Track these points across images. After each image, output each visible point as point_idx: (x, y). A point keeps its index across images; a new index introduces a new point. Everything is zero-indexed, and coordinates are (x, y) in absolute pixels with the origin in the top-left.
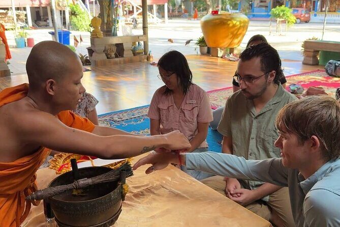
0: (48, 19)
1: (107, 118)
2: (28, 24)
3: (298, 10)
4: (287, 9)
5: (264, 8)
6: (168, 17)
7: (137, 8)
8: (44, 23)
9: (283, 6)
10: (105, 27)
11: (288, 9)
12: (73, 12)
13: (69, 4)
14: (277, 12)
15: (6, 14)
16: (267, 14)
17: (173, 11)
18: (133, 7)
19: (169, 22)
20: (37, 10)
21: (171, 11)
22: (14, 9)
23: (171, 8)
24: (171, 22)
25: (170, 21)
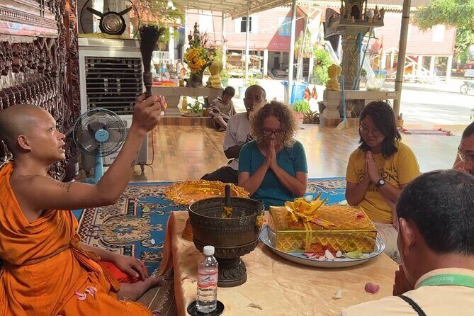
0: (288, 68)
1: (316, 184)
2: (263, 72)
8: (283, 73)
12: (319, 62)
15: (240, 57)
20: (276, 55)
22: (247, 52)
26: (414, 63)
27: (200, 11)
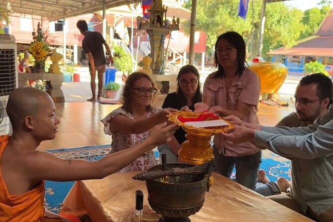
2: (73, 61)
3: (330, 67)
4: (320, 64)
5: (297, 63)
6: (205, 64)
7: (176, 54)
9: (317, 62)
10: (154, 66)
11: (322, 65)
12: (117, 54)
13: (114, 47)
14: (311, 67)
16: (299, 68)
17: (209, 60)
18: (172, 54)
19: (205, 70)
21: (207, 60)
22: (65, 47)
23: (207, 57)
24: (206, 70)
25: (206, 68)
26: (181, 57)
27: (23, 15)
